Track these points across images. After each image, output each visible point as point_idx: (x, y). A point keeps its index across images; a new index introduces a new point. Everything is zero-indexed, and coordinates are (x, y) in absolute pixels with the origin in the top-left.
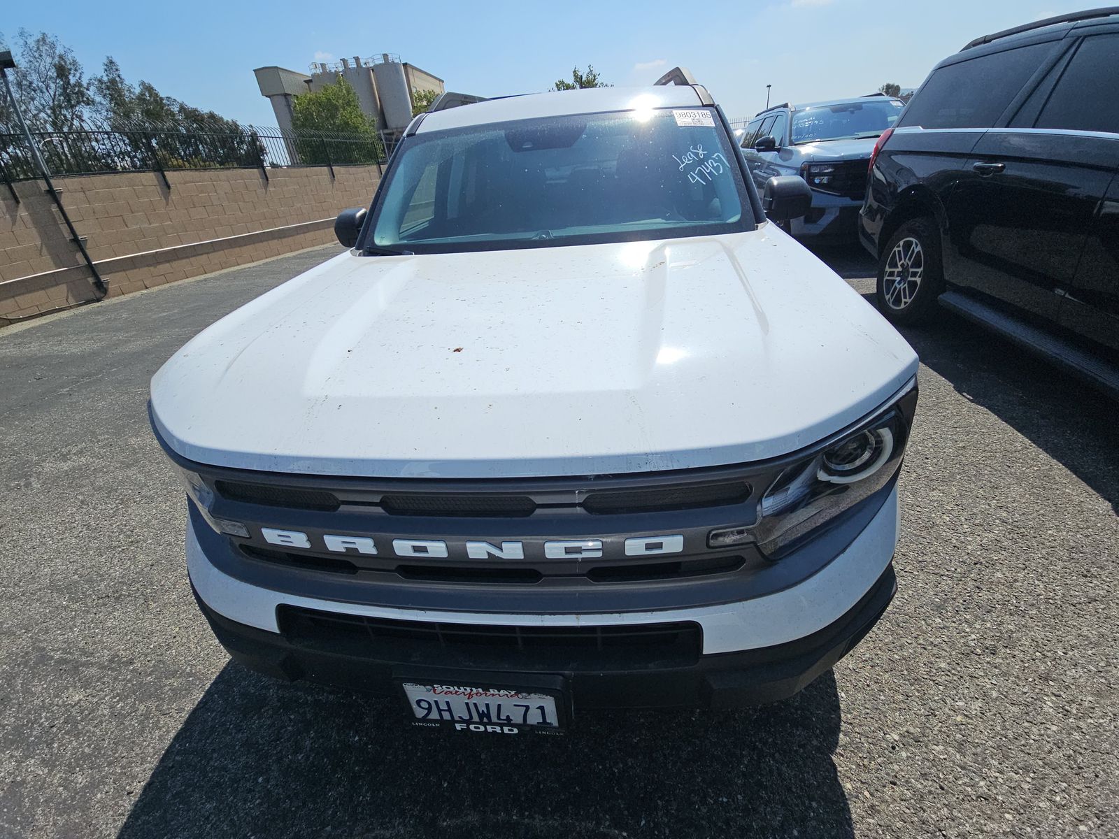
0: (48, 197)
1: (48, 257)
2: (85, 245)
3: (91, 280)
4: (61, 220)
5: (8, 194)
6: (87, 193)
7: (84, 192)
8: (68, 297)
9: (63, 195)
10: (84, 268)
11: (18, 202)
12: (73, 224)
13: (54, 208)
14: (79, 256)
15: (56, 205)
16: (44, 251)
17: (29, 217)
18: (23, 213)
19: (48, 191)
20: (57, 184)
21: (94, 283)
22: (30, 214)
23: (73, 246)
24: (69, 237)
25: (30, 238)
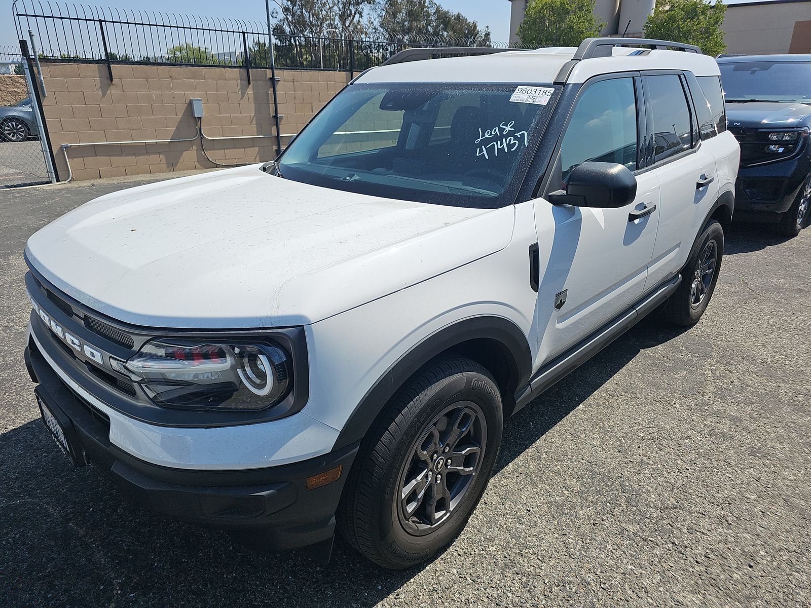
0: (269, 83)
1: (255, 126)
2: (280, 122)
3: (275, 148)
4: (272, 101)
5: (245, 76)
6: (295, 83)
7: (294, 82)
8: (256, 157)
9: (279, 82)
10: (274, 138)
11: (249, 83)
12: (278, 105)
13: (271, 92)
14: (274, 128)
15: (272, 89)
16: (254, 122)
17: (253, 95)
18: (250, 91)
19: (271, 78)
20: (278, 74)
21: (276, 150)
22: (254, 93)
23: (273, 121)
24: (272, 114)
25: (249, 110)
